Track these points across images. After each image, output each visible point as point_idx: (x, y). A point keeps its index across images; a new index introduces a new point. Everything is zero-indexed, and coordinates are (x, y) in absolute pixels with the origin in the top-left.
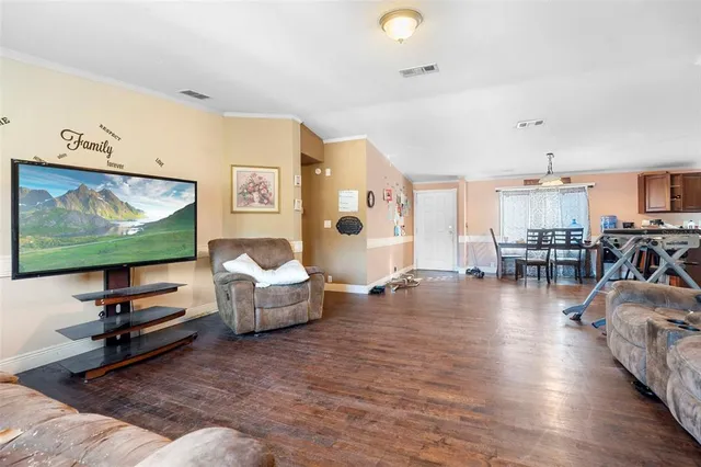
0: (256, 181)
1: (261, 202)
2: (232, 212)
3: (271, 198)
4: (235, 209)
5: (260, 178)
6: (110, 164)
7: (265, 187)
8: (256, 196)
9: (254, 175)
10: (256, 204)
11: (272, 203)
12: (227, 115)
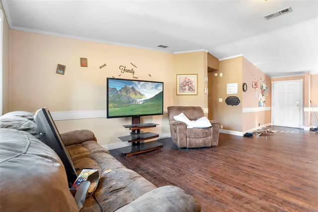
0: (187, 80)
1: (189, 90)
2: (177, 95)
3: (193, 88)
4: (178, 93)
5: (189, 79)
6: (134, 77)
7: (191, 84)
8: (187, 87)
9: (186, 78)
10: (187, 91)
11: (194, 91)
12: (175, 53)
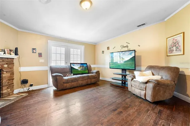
0: (175, 41)
1: (176, 50)
2: (167, 56)
3: (180, 48)
4: (168, 55)
5: (176, 40)
6: (128, 49)
7: (178, 44)
8: (174, 48)
9: (174, 39)
10: (175, 51)
11: (181, 51)
12: (166, 20)
